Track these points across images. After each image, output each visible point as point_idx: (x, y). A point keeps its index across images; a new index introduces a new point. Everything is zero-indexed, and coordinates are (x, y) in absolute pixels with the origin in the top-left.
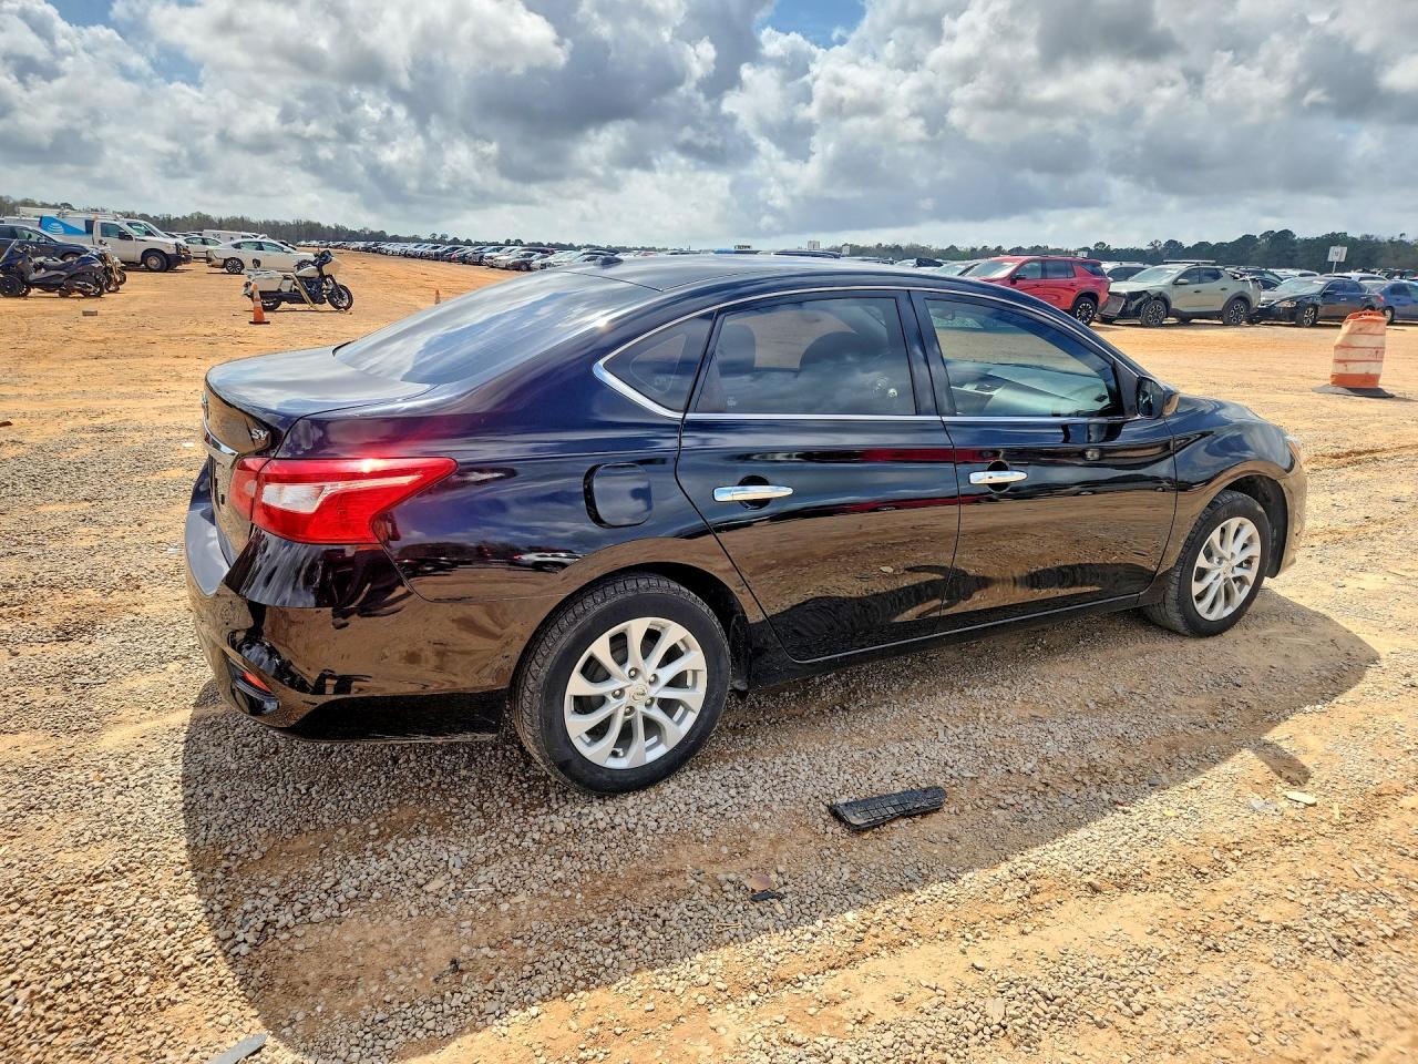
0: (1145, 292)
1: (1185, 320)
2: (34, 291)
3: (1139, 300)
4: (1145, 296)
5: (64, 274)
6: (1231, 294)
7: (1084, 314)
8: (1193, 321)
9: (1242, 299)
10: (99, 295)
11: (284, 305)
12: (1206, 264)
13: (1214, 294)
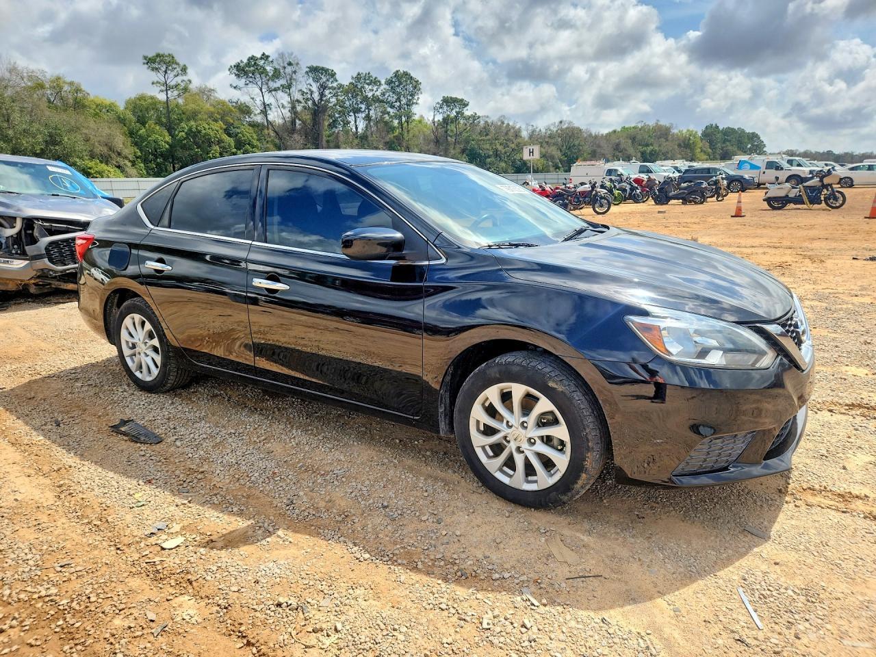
2: (673, 202)
5: (686, 191)
10: (702, 203)
11: (792, 206)
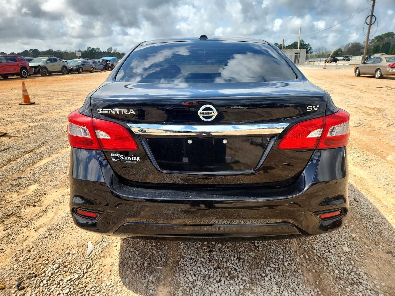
0: (39, 66)
1: (50, 74)
3: (38, 68)
4: (40, 67)
6: (62, 65)
7: (24, 74)
8: (52, 74)
9: (64, 67)
12: (52, 57)
13: (58, 66)
